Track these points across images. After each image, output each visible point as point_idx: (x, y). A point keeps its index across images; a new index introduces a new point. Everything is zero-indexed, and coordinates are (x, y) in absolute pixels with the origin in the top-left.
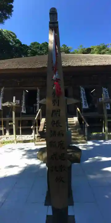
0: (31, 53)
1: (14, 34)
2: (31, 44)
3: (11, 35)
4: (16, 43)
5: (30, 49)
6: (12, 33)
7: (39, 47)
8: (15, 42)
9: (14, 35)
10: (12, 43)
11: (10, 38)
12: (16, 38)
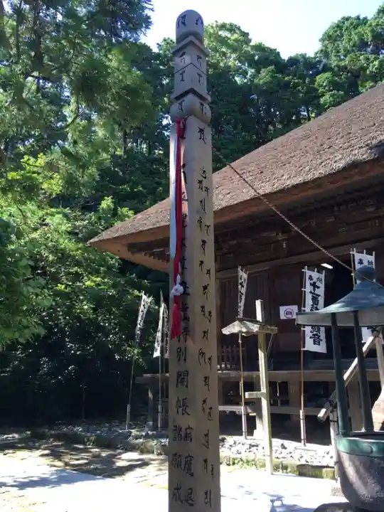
0: (335, 85)
1: (232, 28)
2: (322, 40)
3: (223, 41)
4: (258, 65)
5: (326, 69)
6: (223, 27)
7: (368, 37)
8: (252, 63)
9: (236, 36)
10: (244, 74)
11: (224, 54)
12: (250, 41)
